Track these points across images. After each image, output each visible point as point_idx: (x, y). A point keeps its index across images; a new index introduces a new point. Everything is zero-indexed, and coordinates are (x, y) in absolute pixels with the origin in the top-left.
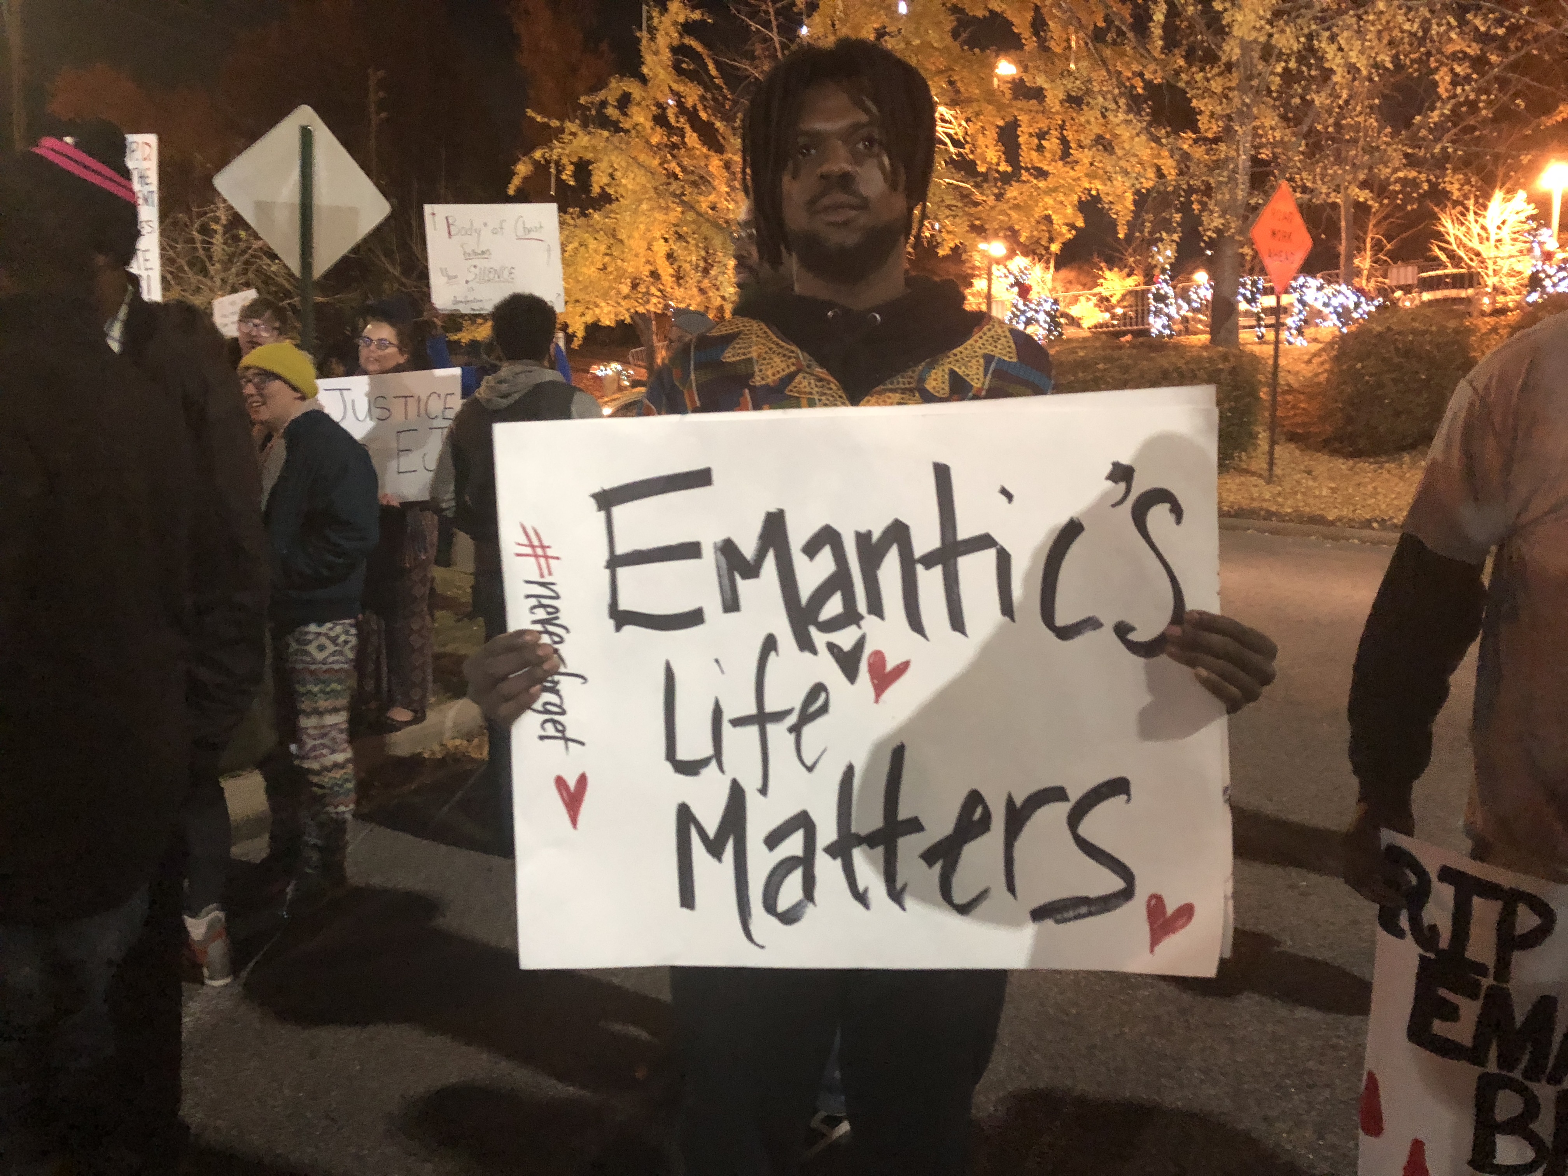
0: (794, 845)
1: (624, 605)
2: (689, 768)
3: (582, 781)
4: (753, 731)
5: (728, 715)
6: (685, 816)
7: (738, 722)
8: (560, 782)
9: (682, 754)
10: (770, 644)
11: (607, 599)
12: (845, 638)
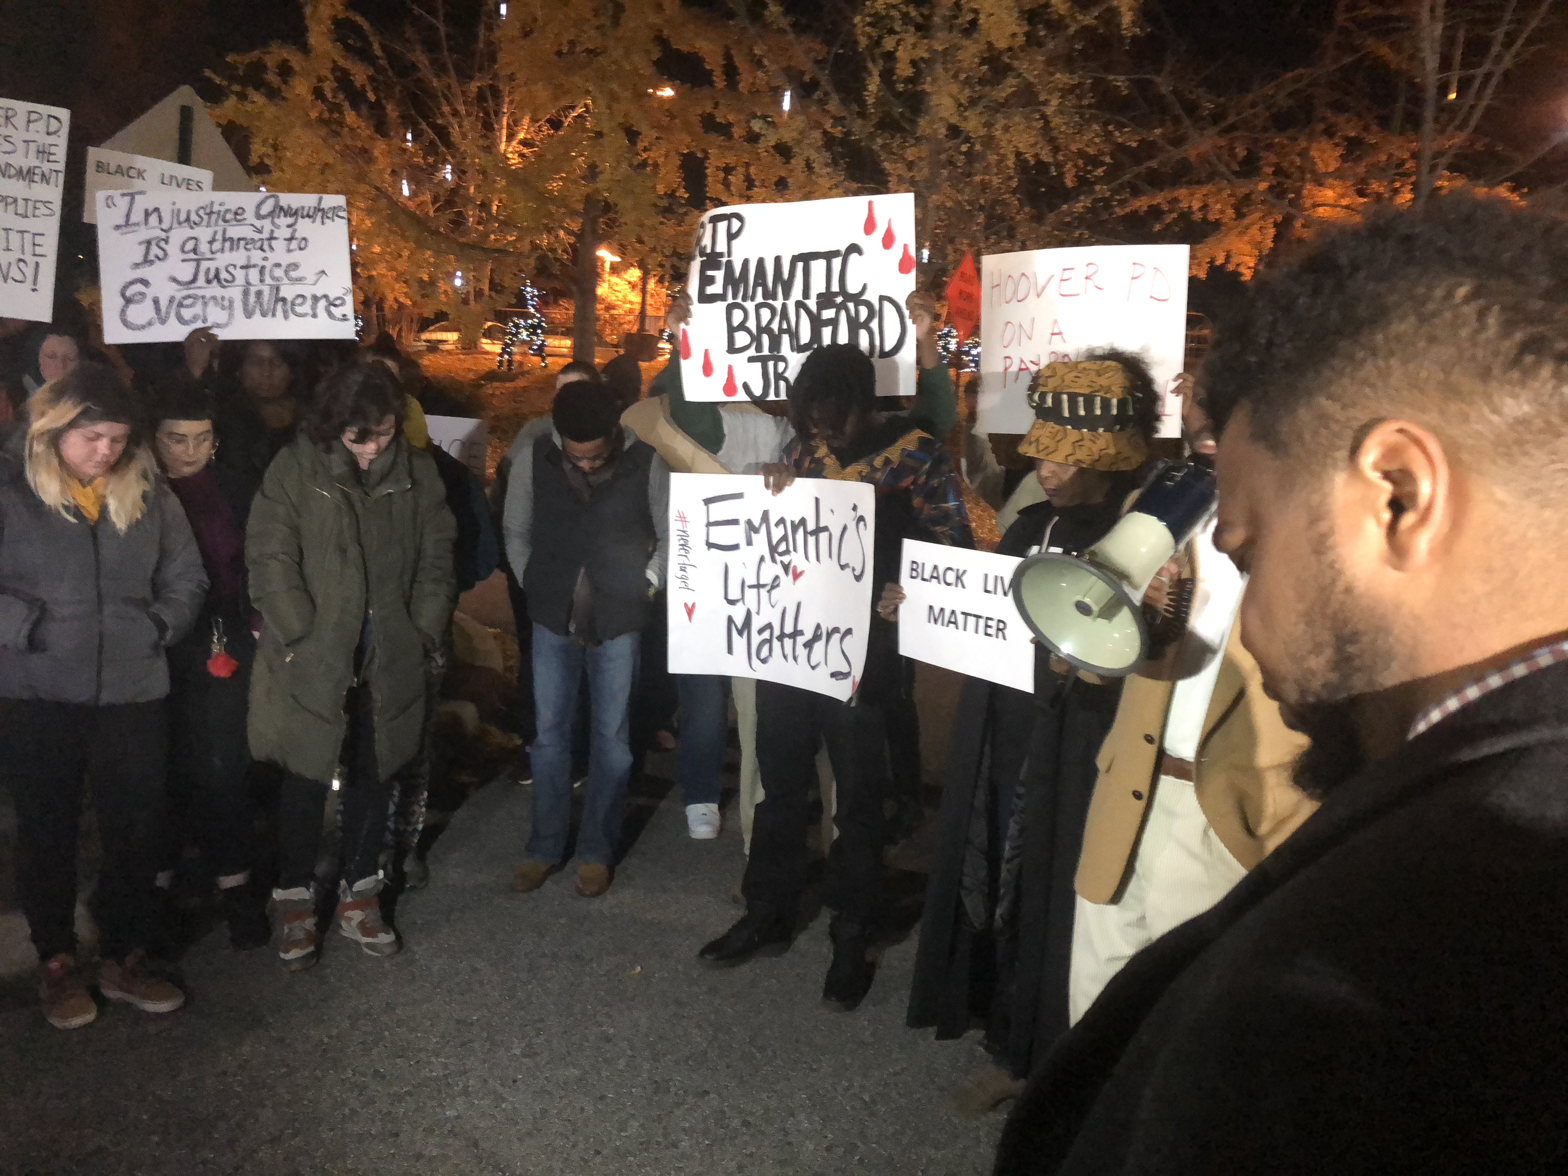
0: (766, 635)
1: (711, 541)
2: (732, 602)
3: (694, 605)
4: (755, 590)
5: (747, 583)
6: (730, 620)
7: (750, 587)
8: (686, 605)
9: (730, 597)
10: (762, 559)
11: (705, 538)
12: (786, 559)
